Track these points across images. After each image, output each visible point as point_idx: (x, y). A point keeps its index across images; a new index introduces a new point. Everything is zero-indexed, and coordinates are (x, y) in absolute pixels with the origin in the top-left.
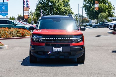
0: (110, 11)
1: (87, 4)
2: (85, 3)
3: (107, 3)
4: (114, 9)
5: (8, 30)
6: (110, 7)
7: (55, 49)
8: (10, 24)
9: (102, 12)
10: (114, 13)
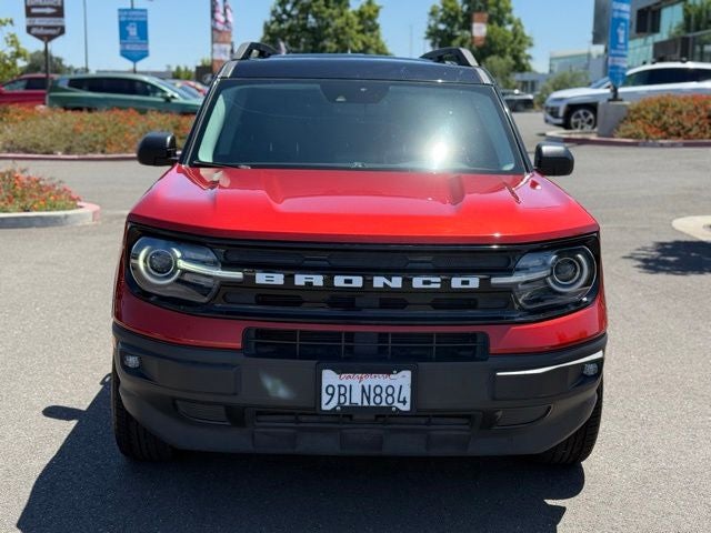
0: (519, 51)
1: (442, 27)
2: (433, 23)
3: (510, 22)
4: (531, 45)
5: (135, 118)
6: (520, 40)
7: (342, 388)
8: (147, 93)
9: (492, 53)
10: (529, 61)
